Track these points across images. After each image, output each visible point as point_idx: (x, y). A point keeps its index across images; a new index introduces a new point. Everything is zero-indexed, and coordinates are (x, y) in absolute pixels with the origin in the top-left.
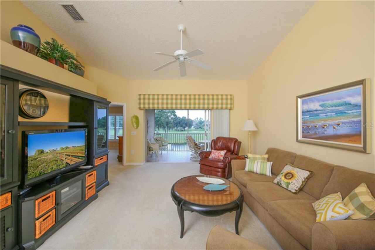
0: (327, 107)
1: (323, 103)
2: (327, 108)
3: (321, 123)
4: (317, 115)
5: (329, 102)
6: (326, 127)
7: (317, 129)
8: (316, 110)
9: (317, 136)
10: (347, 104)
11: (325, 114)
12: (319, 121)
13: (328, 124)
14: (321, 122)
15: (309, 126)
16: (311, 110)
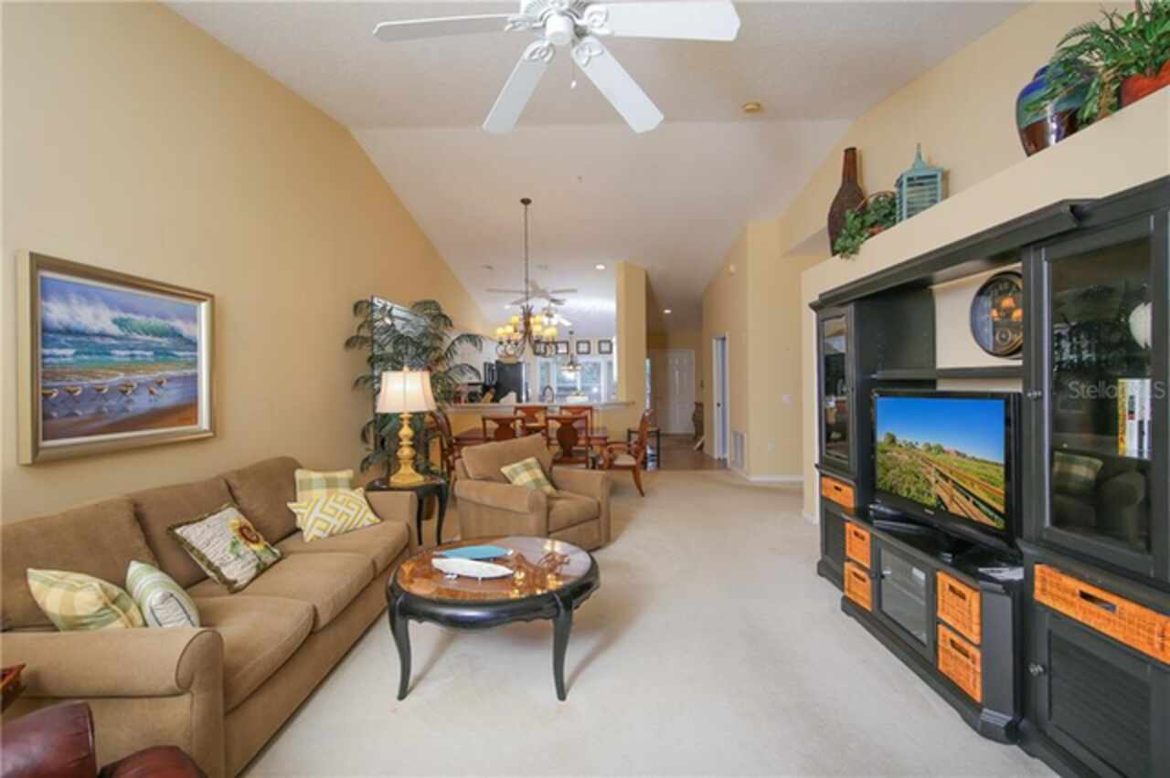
0: (135, 331)
1: (124, 316)
2: (135, 335)
3: (116, 379)
4: (105, 351)
5: (139, 319)
6: (129, 392)
7: (105, 397)
8: (102, 335)
9: (105, 422)
11: (128, 352)
12: (111, 372)
13: (135, 380)
14: (118, 375)
15: (73, 389)
16: (81, 328)
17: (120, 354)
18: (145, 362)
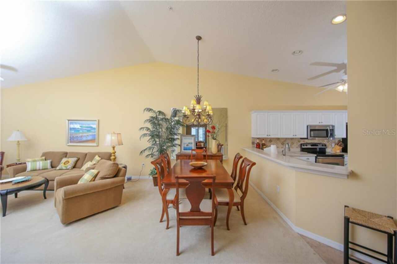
5: (84, 126)
8: (78, 128)
10: (91, 127)
17: (81, 131)
18: (85, 132)
